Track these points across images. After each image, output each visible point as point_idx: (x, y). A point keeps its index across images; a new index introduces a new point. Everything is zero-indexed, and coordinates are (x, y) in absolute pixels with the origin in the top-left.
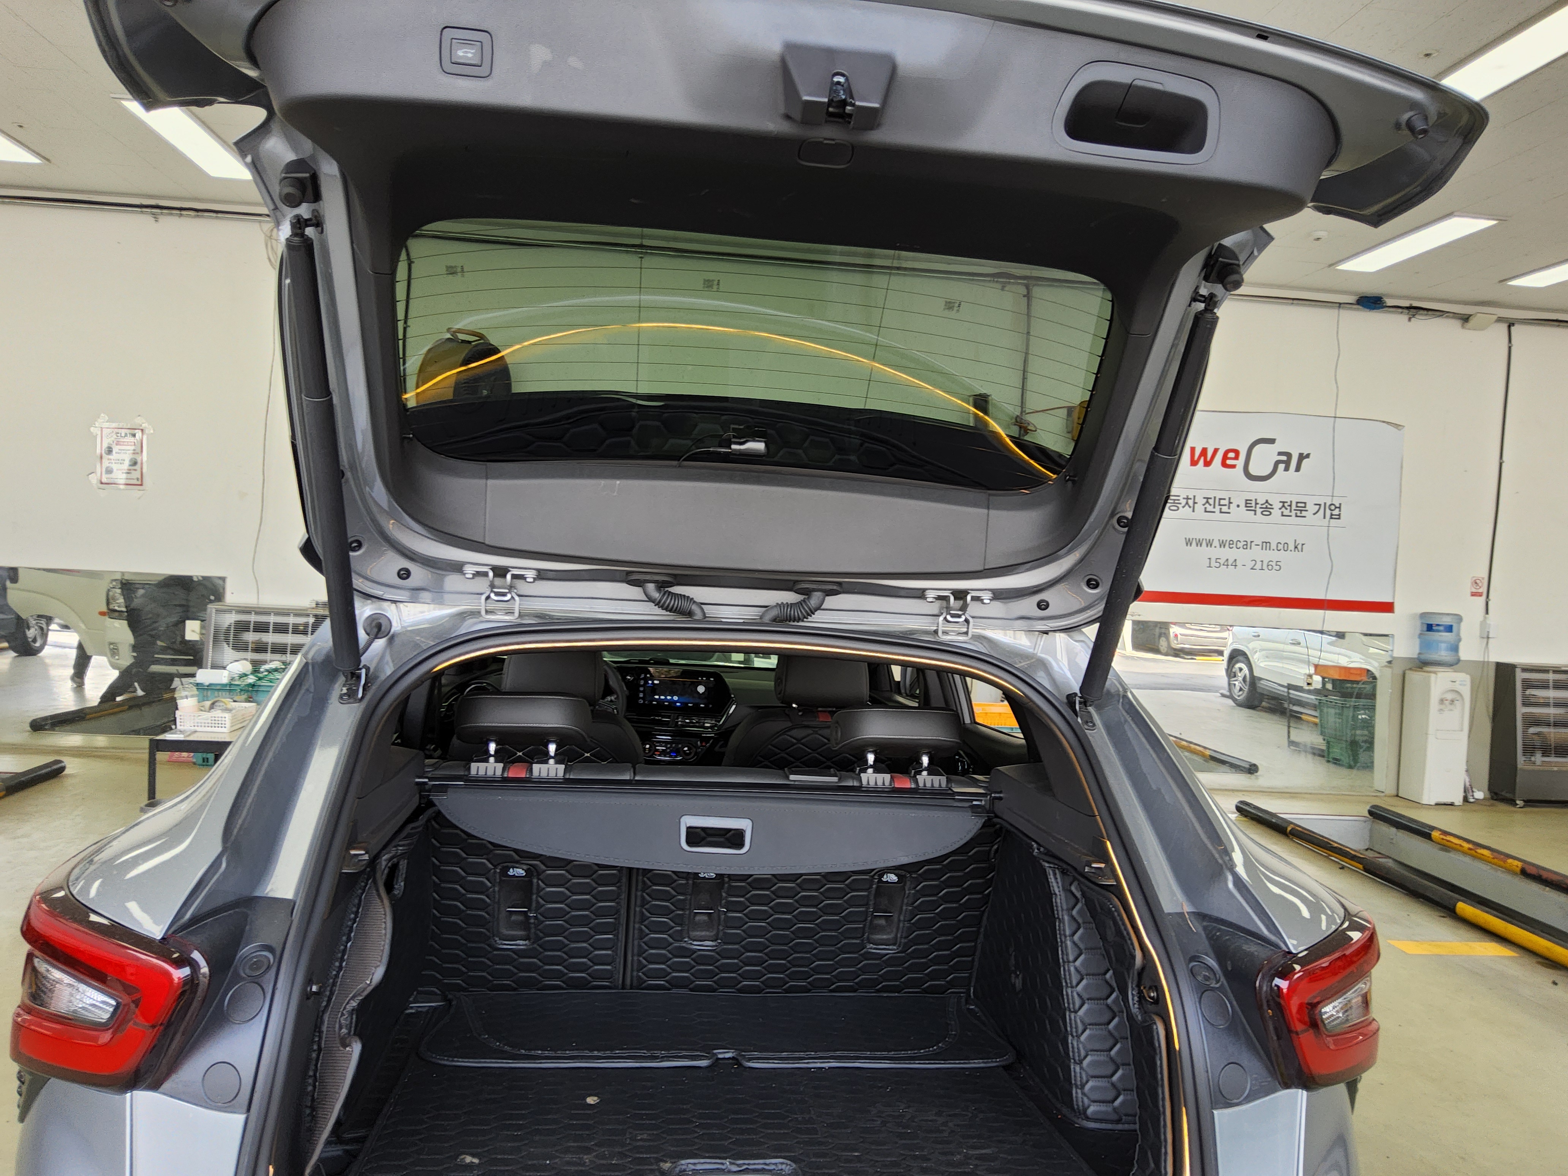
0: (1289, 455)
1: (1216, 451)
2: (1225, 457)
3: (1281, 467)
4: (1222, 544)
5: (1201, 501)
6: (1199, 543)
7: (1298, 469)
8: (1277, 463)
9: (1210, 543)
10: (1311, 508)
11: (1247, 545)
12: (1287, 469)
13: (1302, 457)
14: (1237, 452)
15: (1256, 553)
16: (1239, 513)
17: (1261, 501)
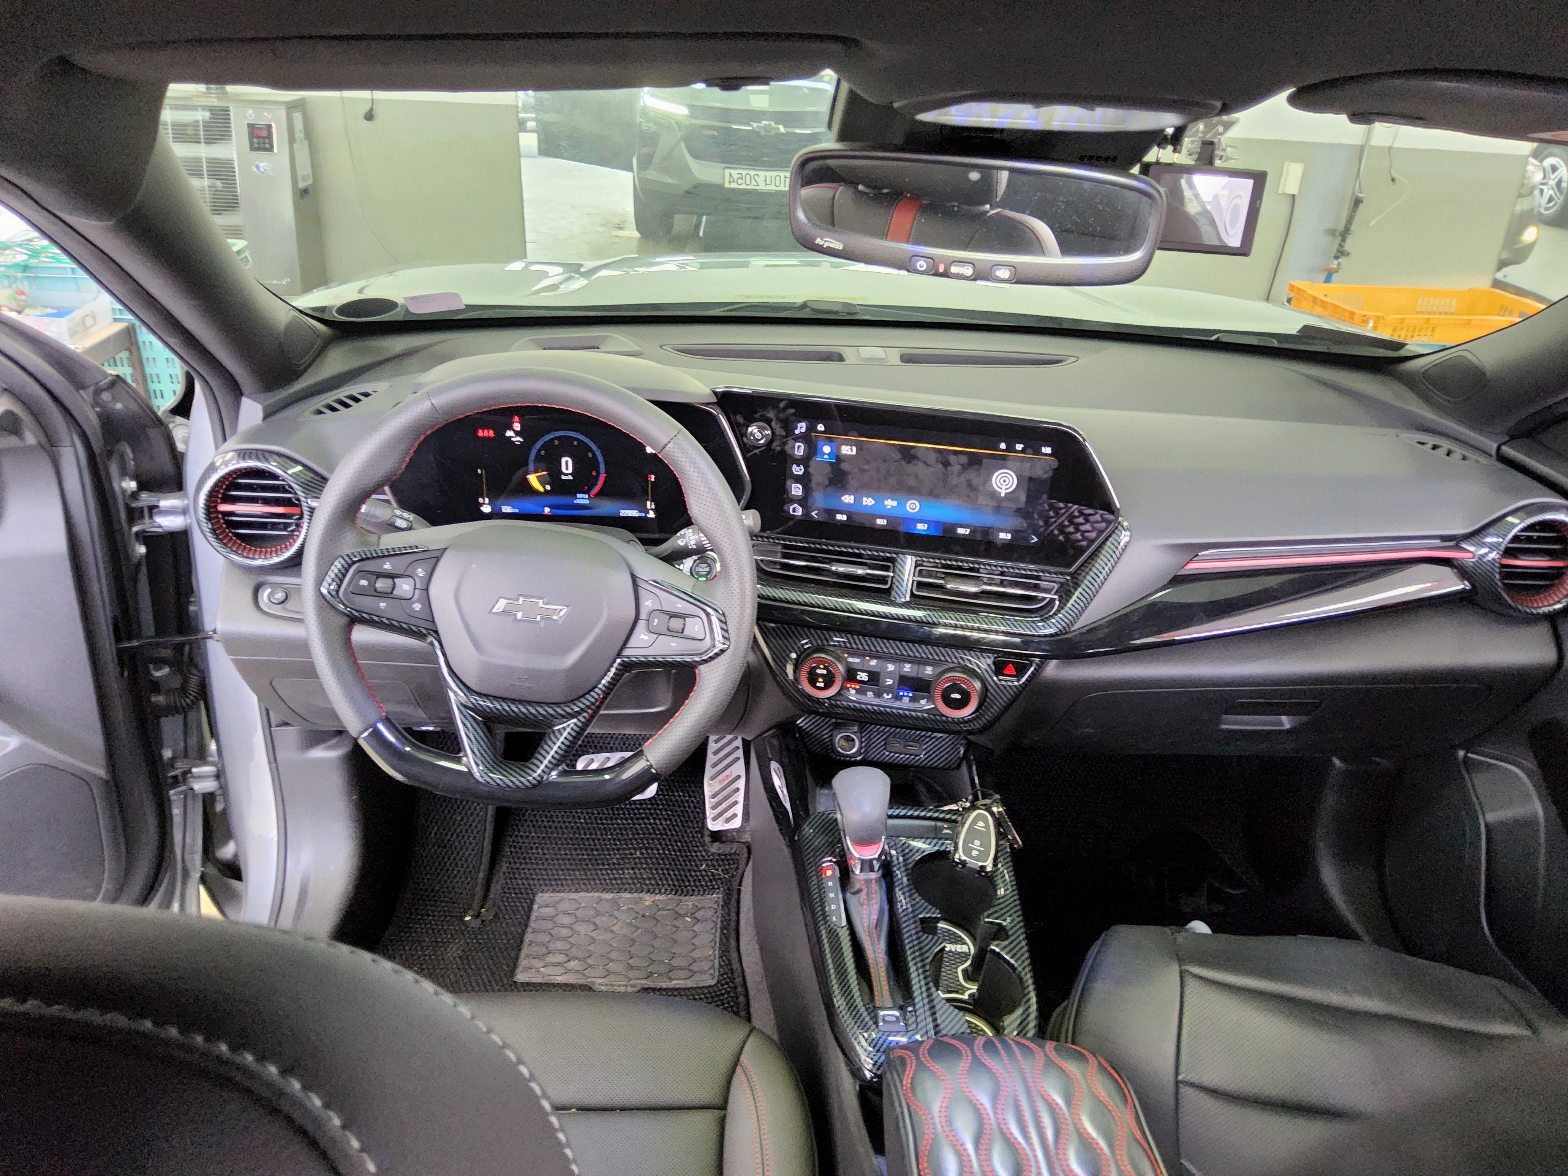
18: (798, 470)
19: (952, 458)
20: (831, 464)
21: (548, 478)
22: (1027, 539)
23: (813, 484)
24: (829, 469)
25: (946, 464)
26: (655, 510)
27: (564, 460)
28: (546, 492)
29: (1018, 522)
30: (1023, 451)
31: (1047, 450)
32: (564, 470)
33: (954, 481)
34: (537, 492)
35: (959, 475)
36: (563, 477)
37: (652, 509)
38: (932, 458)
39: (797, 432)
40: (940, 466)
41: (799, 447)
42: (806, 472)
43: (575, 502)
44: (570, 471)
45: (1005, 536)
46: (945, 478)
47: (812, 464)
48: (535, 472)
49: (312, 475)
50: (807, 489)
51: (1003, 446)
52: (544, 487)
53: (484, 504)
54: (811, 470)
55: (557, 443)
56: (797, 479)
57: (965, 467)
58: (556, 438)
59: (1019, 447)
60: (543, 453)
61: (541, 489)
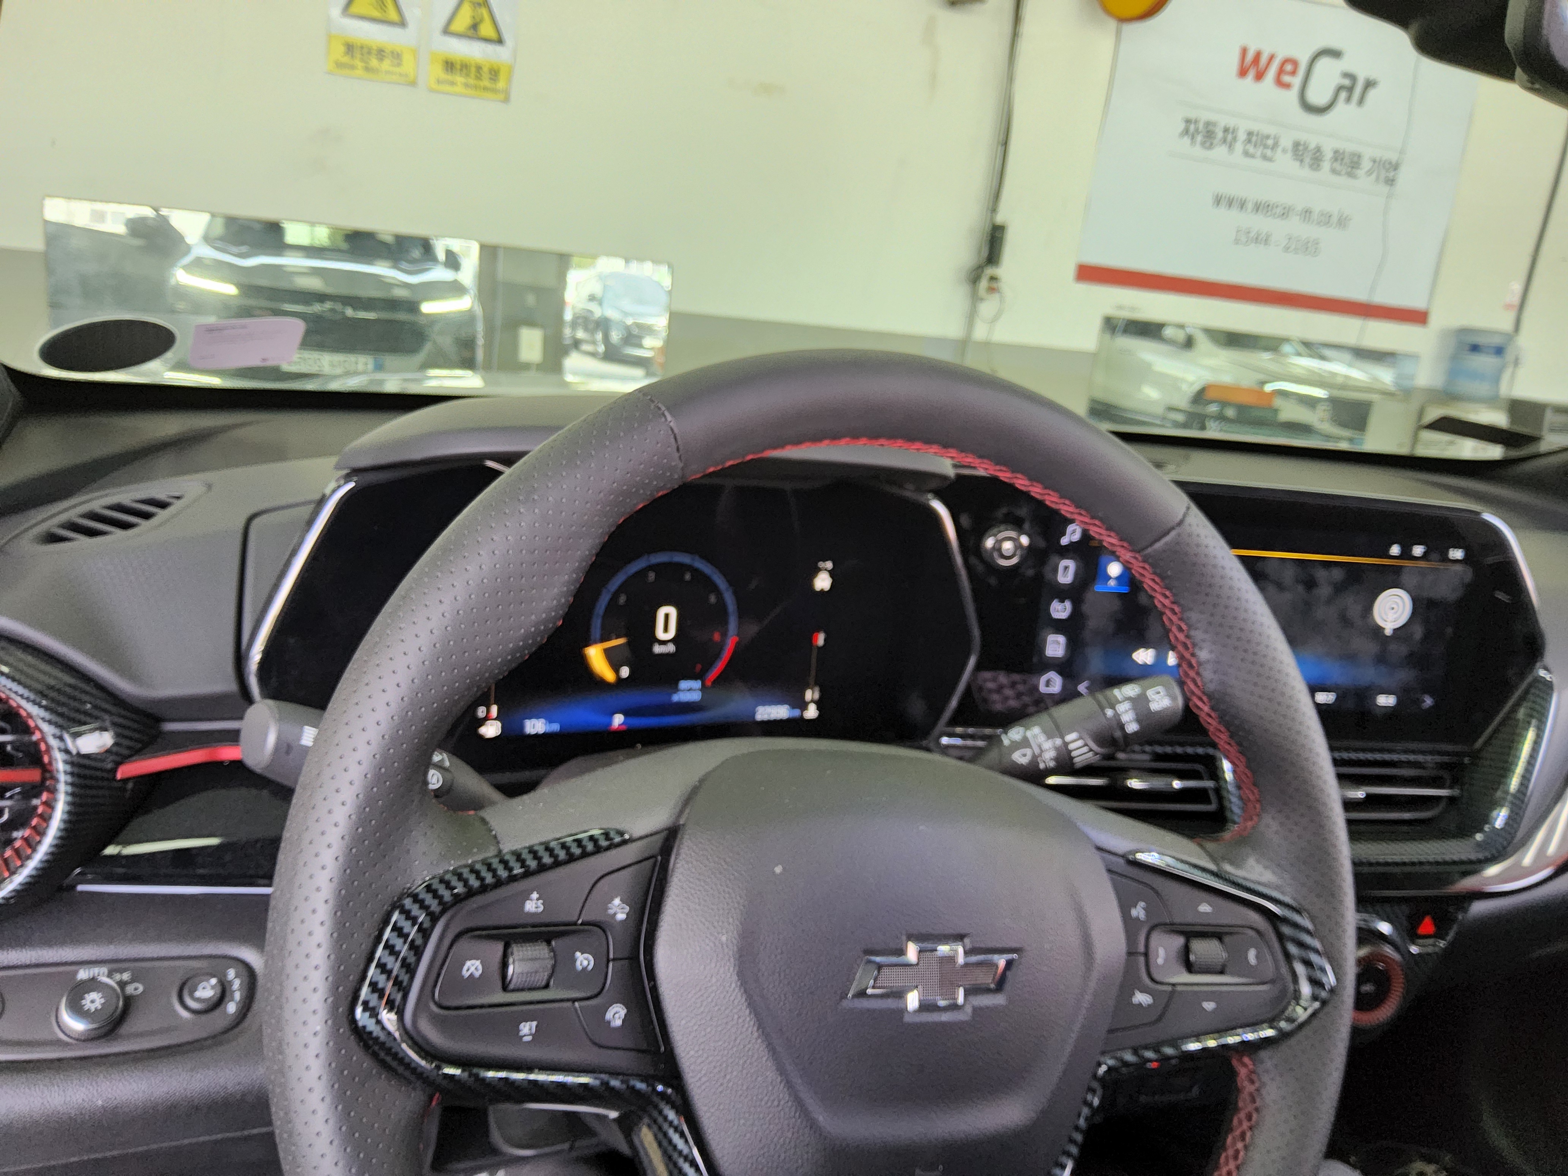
0: (1352, 77)
1: (1272, 58)
2: (1281, 71)
3: (1343, 95)
4: (1257, 207)
5: (1242, 136)
6: (1230, 203)
7: (1361, 101)
8: (1340, 88)
9: (1242, 205)
10: (1366, 165)
11: (1286, 213)
12: (1348, 100)
13: (1369, 84)
14: (1295, 63)
15: (1296, 227)
16: (1284, 161)
17: (1312, 146)
18: (1060, 610)
19: (1321, 575)
20: (1120, 595)
21: (627, 653)
22: (1418, 702)
23: (1087, 635)
24: (1116, 605)
25: (1310, 584)
26: (819, 704)
27: (662, 611)
28: (620, 681)
29: (1405, 675)
30: (1425, 557)
31: (1457, 554)
32: (661, 634)
33: (1321, 612)
34: (599, 683)
35: (1329, 601)
36: (658, 649)
37: (812, 701)
38: (1288, 575)
39: (1064, 541)
40: (1300, 588)
41: (1066, 568)
42: (1076, 614)
43: (676, 698)
44: (672, 634)
45: (1386, 701)
46: (1308, 606)
47: (1089, 596)
48: (603, 639)
49: (72, 681)
50: (1074, 644)
51: (1395, 550)
52: (617, 671)
53: (487, 718)
54: (1086, 608)
55: (652, 576)
56: (1059, 626)
57: (1339, 589)
58: (651, 568)
59: (1418, 550)
60: (622, 599)
61: (609, 676)
